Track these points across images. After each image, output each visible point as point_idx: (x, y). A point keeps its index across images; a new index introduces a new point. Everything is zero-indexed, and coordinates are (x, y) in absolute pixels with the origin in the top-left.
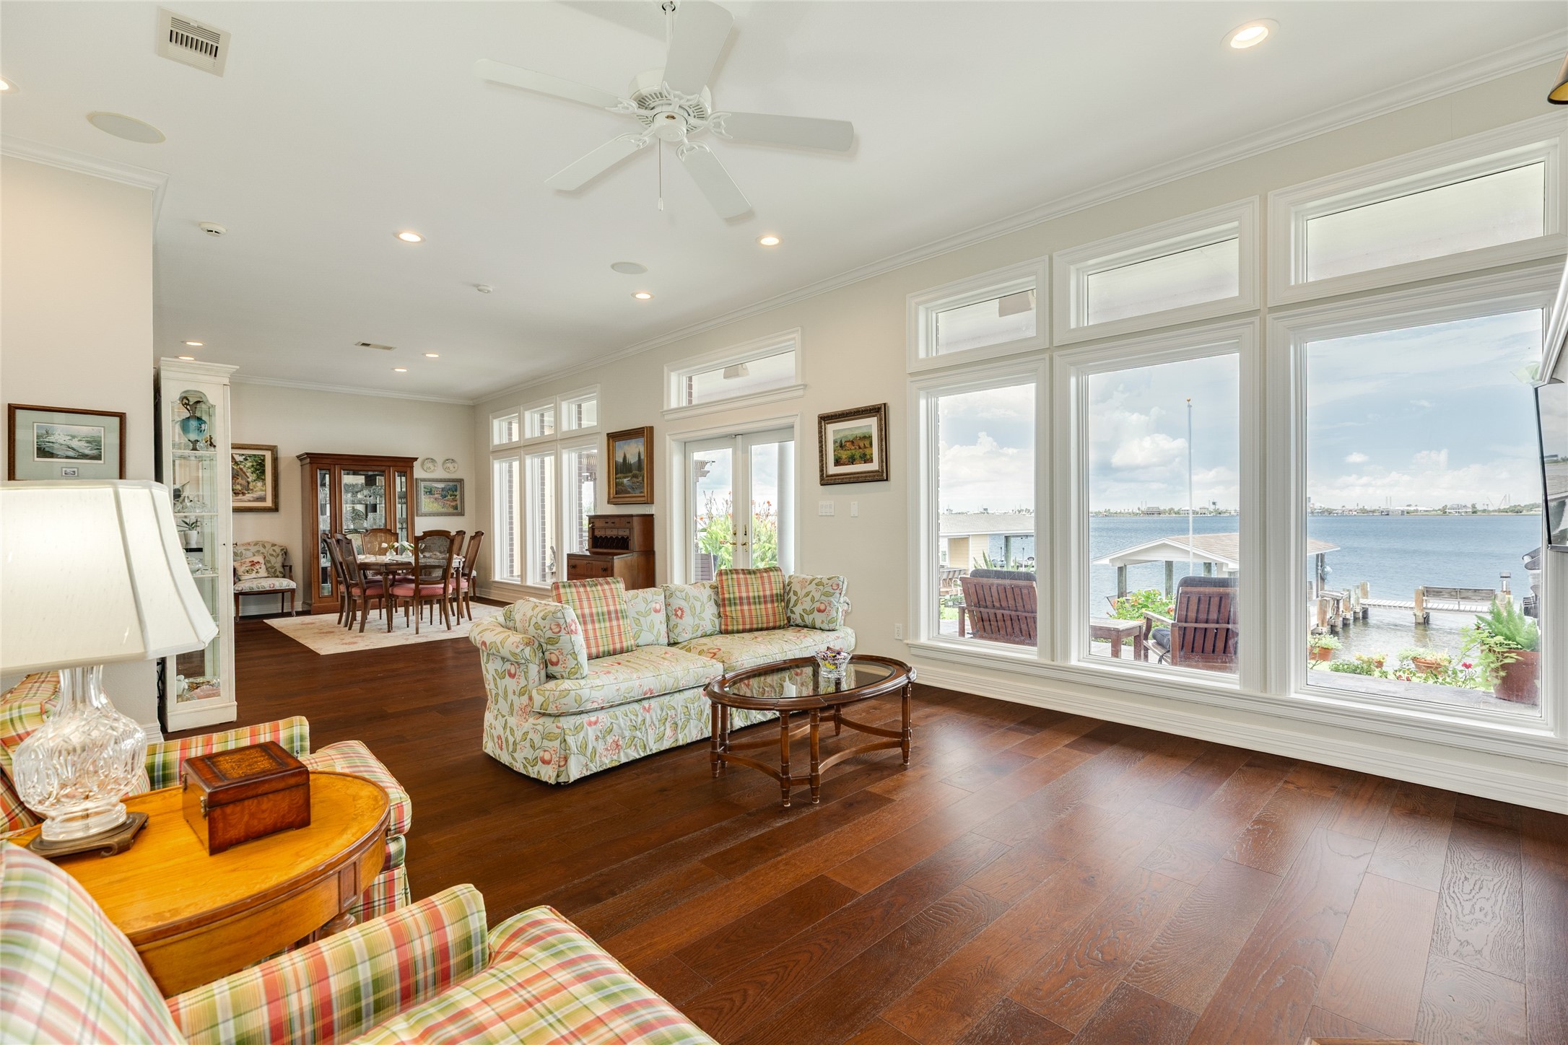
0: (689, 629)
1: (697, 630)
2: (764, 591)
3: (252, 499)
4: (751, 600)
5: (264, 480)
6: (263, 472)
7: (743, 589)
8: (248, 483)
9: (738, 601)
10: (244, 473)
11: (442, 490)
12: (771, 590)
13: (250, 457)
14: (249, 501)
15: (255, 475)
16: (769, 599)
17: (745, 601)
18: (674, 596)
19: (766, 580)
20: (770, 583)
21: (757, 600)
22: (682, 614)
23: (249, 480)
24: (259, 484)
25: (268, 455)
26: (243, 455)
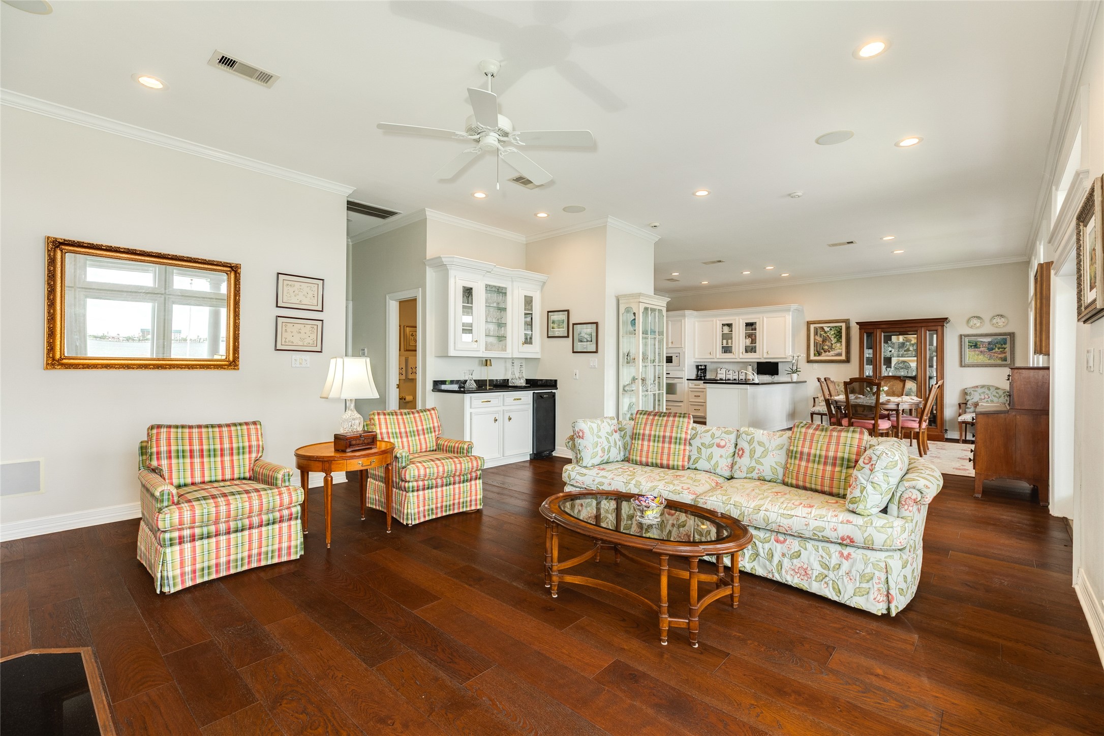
0: (744, 469)
1: (752, 472)
2: (827, 450)
3: (834, 355)
4: (811, 458)
5: (841, 342)
6: (841, 337)
7: (807, 444)
8: (832, 344)
9: (798, 456)
10: (830, 338)
11: (989, 344)
12: (836, 451)
13: (833, 328)
14: (832, 356)
15: (836, 339)
16: (830, 461)
17: (805, 457)
18: (741, 437)
19: (834, 441)
20: (838, 444)
21: (817, 459)
22: (742, 454)
23: (833, 342)
24: (838, 345)
25: (843, 325)
26: (829, 327)
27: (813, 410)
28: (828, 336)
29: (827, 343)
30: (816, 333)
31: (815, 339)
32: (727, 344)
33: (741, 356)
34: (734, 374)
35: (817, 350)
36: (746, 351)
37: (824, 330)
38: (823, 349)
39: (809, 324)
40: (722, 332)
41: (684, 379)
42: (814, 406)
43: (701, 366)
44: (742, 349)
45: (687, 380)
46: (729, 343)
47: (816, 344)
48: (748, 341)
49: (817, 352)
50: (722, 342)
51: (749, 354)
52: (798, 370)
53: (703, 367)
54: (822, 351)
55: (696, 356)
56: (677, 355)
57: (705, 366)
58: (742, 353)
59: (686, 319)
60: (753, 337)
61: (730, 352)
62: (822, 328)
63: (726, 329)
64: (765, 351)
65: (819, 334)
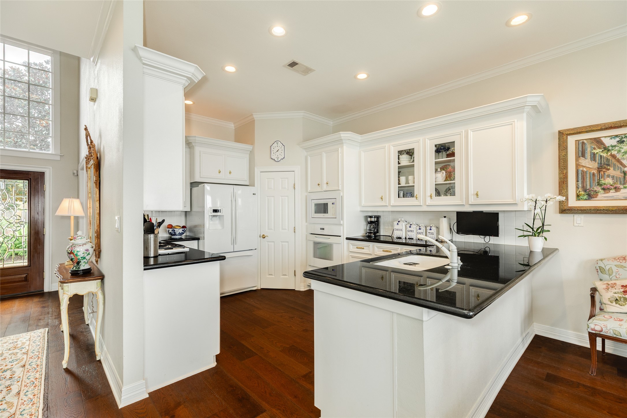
26: (617, 136)
27: (598, 328)
28: (614, 156)
29: (611, 171)
30: (581, 153)
31: (578, 165)
32: (407, 182)
33: (429, 201)
34: (419, 231)
35: (583, 187)
36: (438, 193)
37: (603, 144)
38: (599, 184)
39: (563, 136)
40: (399, 163)
41: (342, 237)
42: (592, 316)
43: (371, 217)
44: (431, 190)
45: (347, 239)
46: (410, 182)
47: (581, 175)
48: (441, 177)
49: (585, 191)
50: (399, 180)
51: (443, 197)
52: (545, 228)
53: (373, 219)
54: (598, 189)
55: (363, 203)
56: (333, 201)
57: (378, 217)
58: (431, 197)
59: (345, 147)
60: (450, 169)
61: (412, 195)
62: (598, 142)
63: (405, 160)
64: (472, 191)
65: (588, 155)
